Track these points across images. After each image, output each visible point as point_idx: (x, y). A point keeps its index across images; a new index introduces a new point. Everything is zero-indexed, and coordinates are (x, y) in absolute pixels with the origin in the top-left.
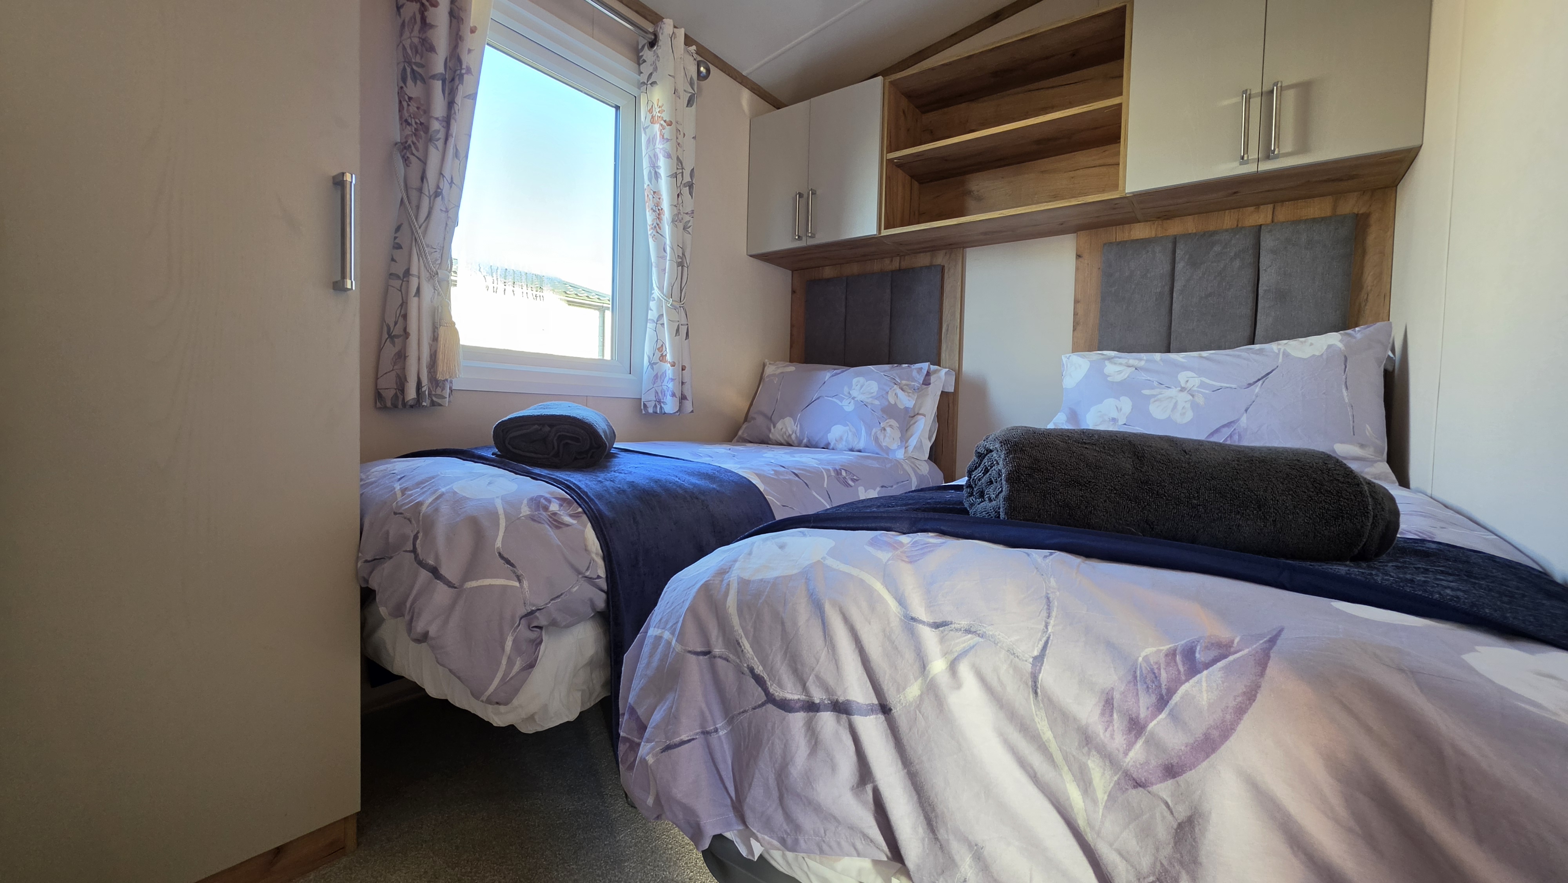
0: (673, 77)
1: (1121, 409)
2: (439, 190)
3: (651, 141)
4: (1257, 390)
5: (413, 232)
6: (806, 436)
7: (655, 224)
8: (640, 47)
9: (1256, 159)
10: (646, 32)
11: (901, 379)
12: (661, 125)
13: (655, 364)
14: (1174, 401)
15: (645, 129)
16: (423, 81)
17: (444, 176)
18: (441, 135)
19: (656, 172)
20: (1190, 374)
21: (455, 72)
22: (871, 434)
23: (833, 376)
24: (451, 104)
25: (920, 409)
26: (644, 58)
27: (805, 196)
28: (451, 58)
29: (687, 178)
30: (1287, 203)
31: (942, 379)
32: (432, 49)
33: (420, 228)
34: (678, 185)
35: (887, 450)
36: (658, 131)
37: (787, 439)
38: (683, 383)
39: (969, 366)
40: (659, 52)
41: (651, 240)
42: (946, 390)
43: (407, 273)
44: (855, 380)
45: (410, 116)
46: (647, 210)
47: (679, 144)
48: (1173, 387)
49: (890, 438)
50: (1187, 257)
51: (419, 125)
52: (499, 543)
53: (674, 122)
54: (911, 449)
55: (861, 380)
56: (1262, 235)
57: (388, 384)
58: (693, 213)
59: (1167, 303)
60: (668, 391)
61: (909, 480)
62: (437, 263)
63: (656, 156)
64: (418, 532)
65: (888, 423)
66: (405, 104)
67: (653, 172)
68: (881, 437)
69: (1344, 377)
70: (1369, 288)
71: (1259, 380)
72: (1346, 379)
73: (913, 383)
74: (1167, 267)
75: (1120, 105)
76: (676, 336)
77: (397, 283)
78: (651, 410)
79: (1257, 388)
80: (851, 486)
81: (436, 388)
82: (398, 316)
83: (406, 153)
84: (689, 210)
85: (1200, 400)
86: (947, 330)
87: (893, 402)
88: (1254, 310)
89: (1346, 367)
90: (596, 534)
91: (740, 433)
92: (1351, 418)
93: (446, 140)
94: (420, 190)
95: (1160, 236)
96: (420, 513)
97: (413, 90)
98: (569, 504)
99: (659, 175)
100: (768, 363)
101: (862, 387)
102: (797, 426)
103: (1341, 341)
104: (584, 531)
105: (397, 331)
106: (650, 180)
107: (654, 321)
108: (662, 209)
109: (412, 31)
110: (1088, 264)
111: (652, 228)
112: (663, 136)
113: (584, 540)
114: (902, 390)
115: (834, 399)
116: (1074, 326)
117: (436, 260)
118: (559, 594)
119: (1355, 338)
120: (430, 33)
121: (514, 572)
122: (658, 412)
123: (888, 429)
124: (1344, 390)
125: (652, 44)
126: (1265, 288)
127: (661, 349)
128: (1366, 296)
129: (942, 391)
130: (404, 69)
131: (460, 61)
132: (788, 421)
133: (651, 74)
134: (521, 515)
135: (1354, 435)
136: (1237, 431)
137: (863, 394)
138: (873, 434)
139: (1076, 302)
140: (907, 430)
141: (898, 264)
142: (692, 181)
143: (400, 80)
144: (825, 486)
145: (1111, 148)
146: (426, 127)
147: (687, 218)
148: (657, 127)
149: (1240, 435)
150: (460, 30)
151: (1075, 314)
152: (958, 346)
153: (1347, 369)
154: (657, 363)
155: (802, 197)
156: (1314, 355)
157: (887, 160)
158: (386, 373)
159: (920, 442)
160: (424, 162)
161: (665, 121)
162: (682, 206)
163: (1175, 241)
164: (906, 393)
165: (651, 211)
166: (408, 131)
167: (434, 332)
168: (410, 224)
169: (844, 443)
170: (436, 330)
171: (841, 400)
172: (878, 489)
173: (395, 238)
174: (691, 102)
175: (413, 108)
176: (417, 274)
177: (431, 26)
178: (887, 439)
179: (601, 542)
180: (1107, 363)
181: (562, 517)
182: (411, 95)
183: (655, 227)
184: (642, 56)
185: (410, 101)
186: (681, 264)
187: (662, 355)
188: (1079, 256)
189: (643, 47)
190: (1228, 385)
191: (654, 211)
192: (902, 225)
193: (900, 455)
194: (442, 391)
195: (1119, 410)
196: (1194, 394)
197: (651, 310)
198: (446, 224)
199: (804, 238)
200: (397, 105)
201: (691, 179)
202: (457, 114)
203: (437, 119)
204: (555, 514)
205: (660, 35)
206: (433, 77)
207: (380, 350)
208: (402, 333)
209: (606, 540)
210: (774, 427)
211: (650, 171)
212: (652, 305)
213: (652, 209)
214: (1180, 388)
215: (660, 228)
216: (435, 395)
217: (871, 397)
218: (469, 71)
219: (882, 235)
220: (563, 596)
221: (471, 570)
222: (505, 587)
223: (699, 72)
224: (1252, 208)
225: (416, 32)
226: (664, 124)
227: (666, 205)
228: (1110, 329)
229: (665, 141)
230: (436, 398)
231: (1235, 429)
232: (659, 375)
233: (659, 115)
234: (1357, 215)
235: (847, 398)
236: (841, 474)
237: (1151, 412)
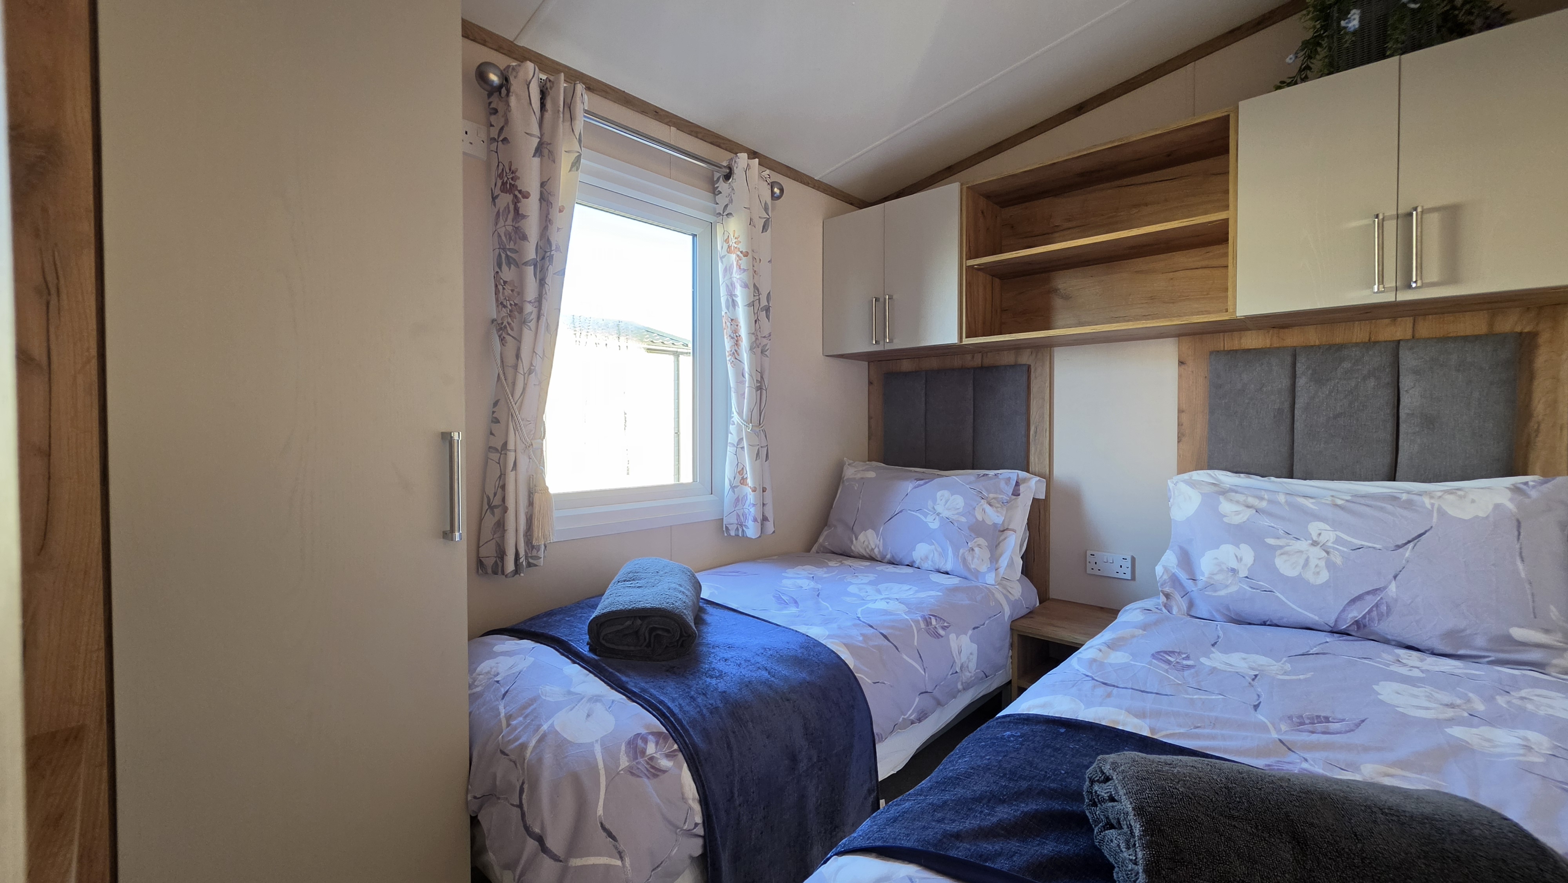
0: (749, 209)
1: (1241, 559)
2: (533, 368)
3: (728, 270)
4: (1407, 555)
5: (509, 409)
6: (889, 551)
7: (733, 351)
8: (715, 179)
9: (1393, 287)
10: (720, 168)
11: (989, 492)
12: (738, 256)
13: (736, 487)
14: (1304, 556)
15: (722, 258)
16: (517, 265)
17: (536, 354)
18: (534, 316)
19: (733, 301)
20: (1322, 525)
21: (546, 252)
22: (958, 555)
23: (915, 487)
24: (542, 283)
25: (1009, 525)
26: (719, 189)
27: (882, 300)
28: (541, 240)
29: (764, 303)
30: (1430, 316)
31: (1033, 487)
32: (524, 238)
33: (515, 404)
34: (756, 312)
35: (977, 574)
36: (734, 261)
37: (869, 552)
38: (764, 505)
39: (1061, 470)
40: (734, 185)
41: (729, 365)
42: (1037, 497)
43: (505, 444)
44: (939, 494)
45: (505, 299)
46: (725, 337)
47: (755, 272)
48: (1303, 539)
49: (979, 560)
50: (1310, 372)
51: (513, 306)
52: (600, 811)
53: (750, 252)
54: (1002, 571)
55: (946, 493)
56: (1401, 353)
57: (489, 552)
58: (770, 336)
59: (1288, 421)
60: (749, 515)
61: (1001, 612)
62: (531, 433)
63: (733, 284)
64: (523, 783)
65: (975, 542)
66: (500, 287)
67: (730, 300)
68: (969, 558)
69: (1518, 546)
70: (1540, 417)
71: (1409, 542)
72: (1521, 548)
73: (1002, 496)
74: (1286, 382)
75: (1226, 221)
76: (756, 460)
77: (495, 456)
78: (733, 533)
79: (1408, 552)
80: (942, 637)
81: (532, 550)
82: (497, 487)
83: (502, 334)
84: (766, 334)
85: (1338, 560)
86: (1036, 432)
87: (980, 518)
88: (1395, 436)
89: (1519, 534)
90: (692, 776)
91: (821, 540)
92: (1530, 597)
93: (538, 318)
94: (516, 367)
95: (1275, 346)
96: (524, 759)
97: (508, 274)
98: (665, 739)
99: (736, 303)
100: (847, 464)
101: (946, 502)
102: (880, 541)
103: (1511, 500)
104: (680, 775)
105: (497, 501)
106: (728, 308)
107: (734, 445)
108: (740, 336)
109: (506, 220)
110: (1193, 372)
111: (730, 355)
112: (740, 266)
113: (681, 786)
114: (990, 505)
115: (917, 514)
116: (1178, 437)
117: (531, 431)
118: (660, 863)
119: (1528, 496)
120: (523, 223)
121: (616, 848)
122: (740, 535)
123: (977, 549)
124: (1520, 566)
125: (727, 177)
126: (1408, 411)
127: (742, 472)
128: (1537, 425)
129: (1034, 499)
130: (500, 255)
131: (549, 242)
132: (870, 533)
133: (726, 206)
134: (620, 769)
135: (1535, 617)
136: (1384, 601)
137: (948, 509)
138: (960, 555)
139: (1180, 411)
140: (996, 546)
141: (980, 360)
142: (769, 304)
143: (496, 264)
144: (916, 644)
145: (1217, 249)
146: (521, 310)
147: (765, 341)
148: (733, 257)
149: (1388, 606)
150: (549, 214)
151: (1180, 425)
152: (1048, 450)
153: (1521, 537)
154: (738, 486)
155: (879, 301)
156: (1477, 517)
157: (966, 266)
158: (487, 542)
159: (1011, 560)
160: (518, 340)
161: (741, 252)
162: (760, 331)
163: (1294, 353)
164: (995, 509)
165: (729, 338)
166: (504, 312)
167: (529, 496)
168: (507, 401)
169: (930, 562)
170: (531, 495)
171: (926, 515)
172: (970, 632)
173: (494, 412)
174: (766, 227)
175: (508, 292)
176: (514, 448)
177: (524, 217)
178: (975, 560)
179: (698, 784)
180: (1221, 498)
181: (659, 761)
182: (505, 280)
183: (734, 353)
184: (718, 187)
185: (505, 285)
186: (759, 388)
187: (743, 478)
188: (1181, 363)
189: (718, 179)
190: (1370, 545)
191: (732, 338)
192: (984, 335)
193: (990, 579)
194: (538, 552)
195: (1239, 560)
196: (1328, 550)
197: (731, 433)
198: (540, 396)
199: (882, 343)
200: (494, 289)
201: (768, 302)
202: (548, 294)
203: (530, 302)
204: (652, 758)
205: (735, 168)
206: (526, 264)
207: (481, 520)
208: (500, 503)
209: (702, 781)
210: (856, 539)
211: (727, 300)
212: (732, 428)
213: (730, 336)
214: (1311, 542)
215: (738, 355)
216: (531, 557)
217: (958, 514)
218: (558, 249)
219: (963, 343)
220: (663, 863)
221: (574, 846)
222: (608, 867)
223: (773, 192)
224: (1387, 321)
225: (509, 222)
226: (741, 255)
227: (743, 332)
228: (1222, 445)
229: (742, 271)
230: (532, 559)
231: (1381, 598)
232: (740, 498)
233: (736, 246)
234: (1521, 333)
235: (932, 513)
236: (931, 623)
237: (1278, 567)
